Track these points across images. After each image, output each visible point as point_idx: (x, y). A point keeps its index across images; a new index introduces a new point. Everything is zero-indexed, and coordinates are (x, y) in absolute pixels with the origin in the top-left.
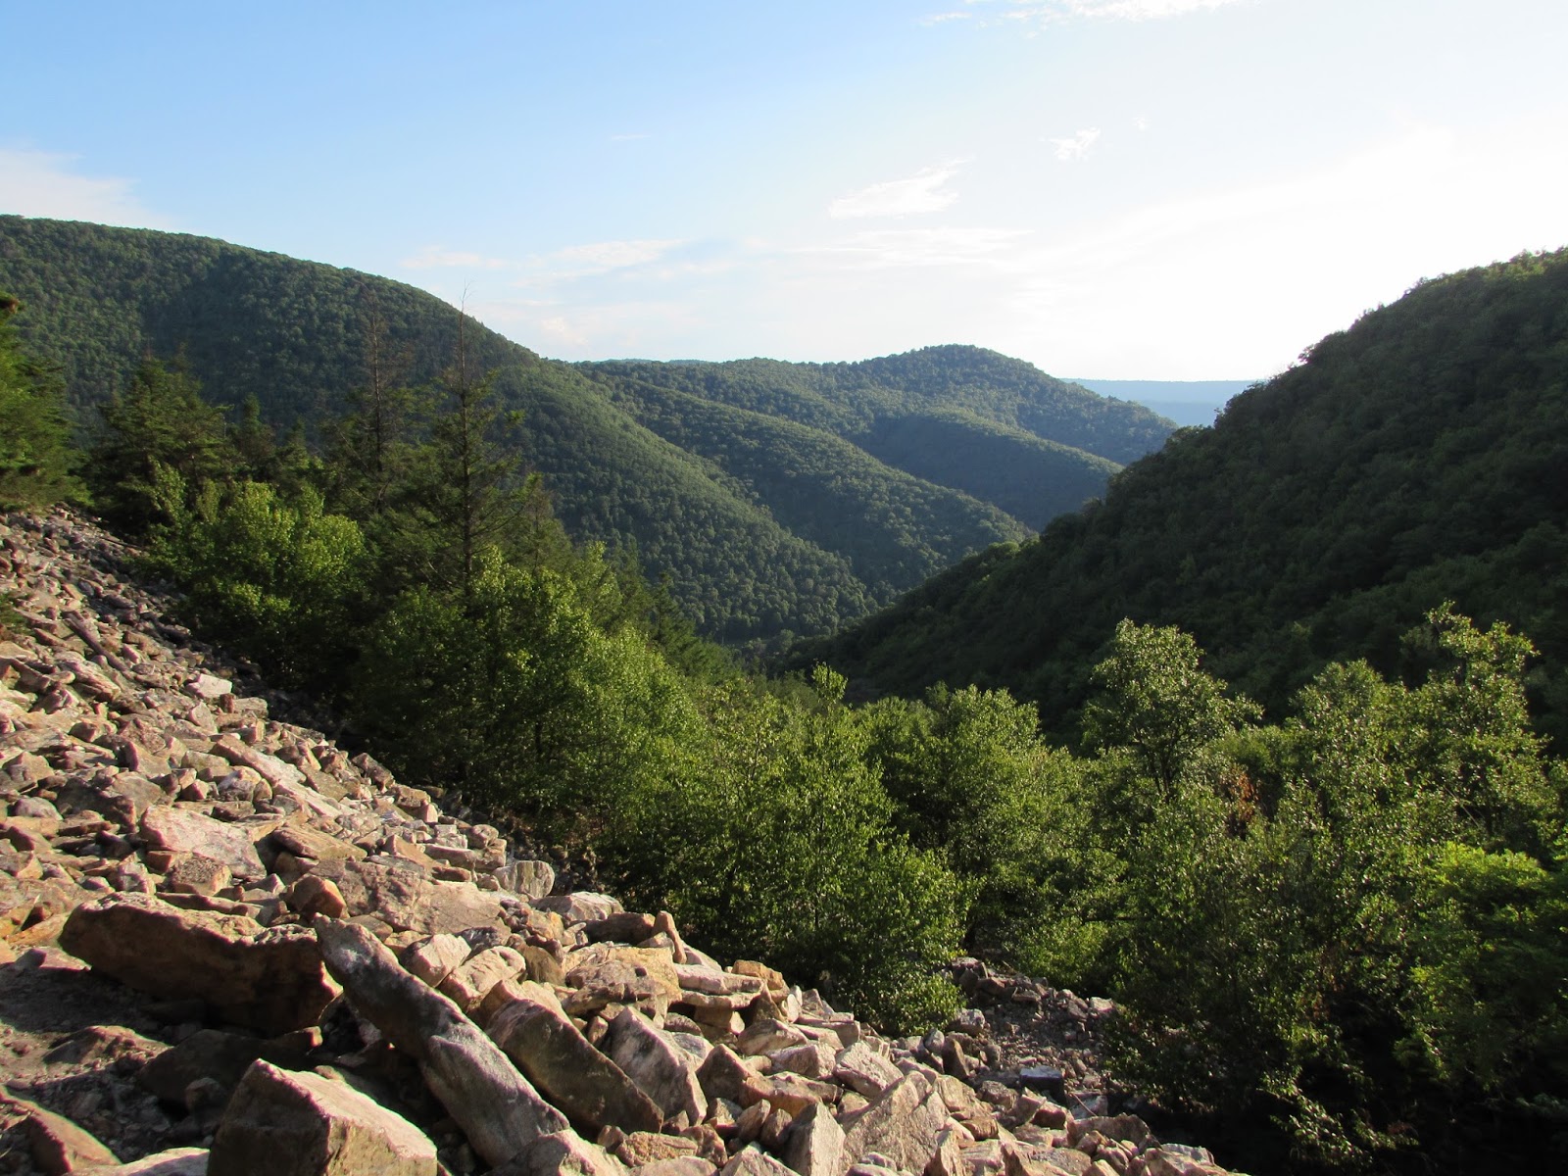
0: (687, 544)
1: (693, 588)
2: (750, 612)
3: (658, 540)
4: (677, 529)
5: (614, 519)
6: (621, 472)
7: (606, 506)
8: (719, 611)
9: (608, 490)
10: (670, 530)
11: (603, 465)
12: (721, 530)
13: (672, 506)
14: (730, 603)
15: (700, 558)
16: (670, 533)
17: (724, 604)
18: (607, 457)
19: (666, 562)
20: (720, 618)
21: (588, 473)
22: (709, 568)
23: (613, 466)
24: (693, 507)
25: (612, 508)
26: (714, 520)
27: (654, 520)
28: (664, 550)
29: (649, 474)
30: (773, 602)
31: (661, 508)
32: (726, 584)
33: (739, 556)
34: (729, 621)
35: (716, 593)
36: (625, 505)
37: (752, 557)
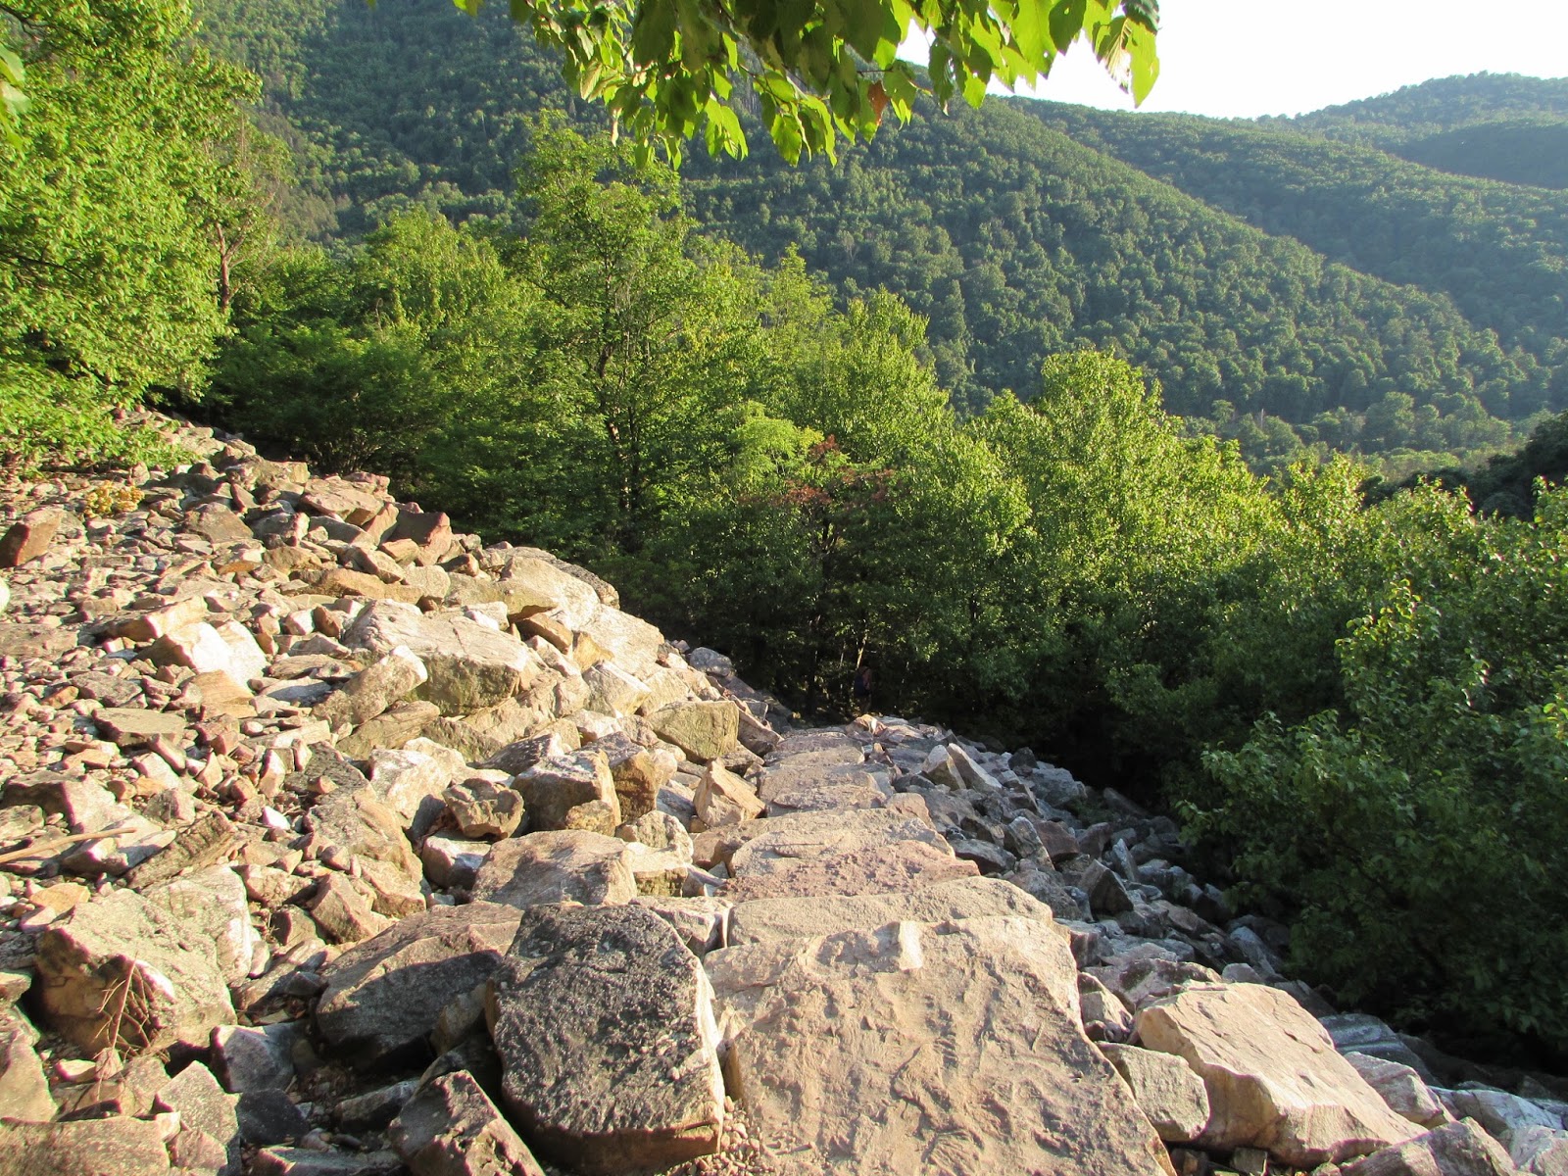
0: (1161, 266)
1: (1189, 330)
2: (1302, 369)
3: (1114, 259)
4: (1141, 245)
5: (1034, 228)
6: (1037, 164)
7: (1020, 206)
8: (1244, 367)
9: (1020, 184)
10: (1130, 244)
11: (1007, 155)
12: (1215, 249)
13: (1126, 211)
14: (1260, 354)
15: (1192, 287)
16: (1130, 251)
17: (1252, 356)
18: (1012, 142)
19: (1133, 292)
20: (1250, 378)
21: (984, 164)
22: (1207, 302)
23: (1022, 157)
24: (1162, 215)
25: (1028, 212)
26: (1201, 234)
27: (1100, 231)
28: (1124, 274)
29: (1082, 167)
30: (1340, 354)
31: (1109, 213)
32: (1248, 326)
33: (1257, 286)
34: (1266, 383)
35: (1232, 337)
36: (1050, 209)
37: (1279, 287)
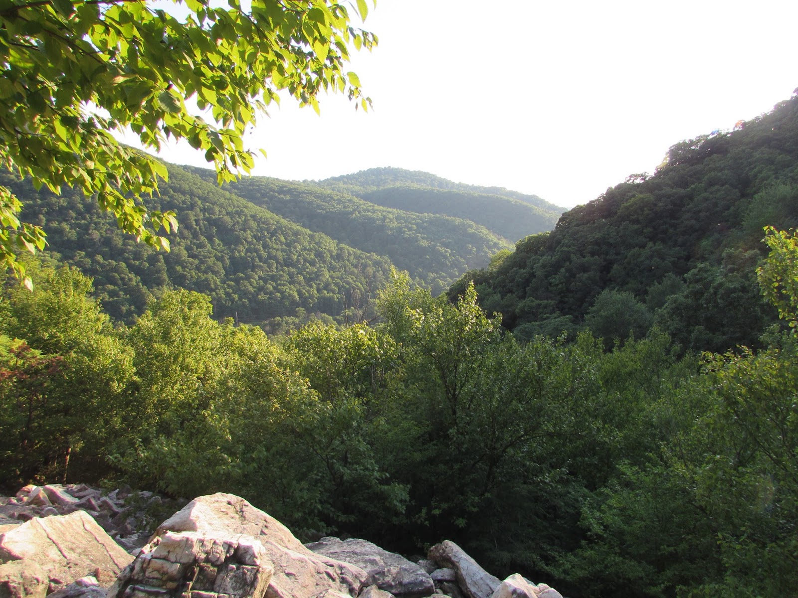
0: (265, 246)
1: (282, 276)
2: (333, 292)
3: (242, 244)
4: (254, 237)
5: (200, 229)
6: (200, 198)
7: (192, 218)
8: (308, 292)
9: (192, 207)
10: (249, 236)
11: (183, 193)
12: (289, 238)
13: (246, 221)
14: (315, 286)
15: (280, 256)
16: (250, 240)
17: (311, 287)
18: (186, 187)
19: (253, 259)
20: (311, 297)
21: (171, 197)
22: (288, 263)
23: (192, 194)
24: (263, 223)
25: (197, 221)
26: (282, 231)
27: (234, 230)
28: (248, 250)
29: (222, 200)
30: (348, 283)
31: (238, 222)
32: (308, 273)
33: (310, 255)
34: (319, 299)
35: (301, 278)
36: (208, 220)
37: (319, 255)
